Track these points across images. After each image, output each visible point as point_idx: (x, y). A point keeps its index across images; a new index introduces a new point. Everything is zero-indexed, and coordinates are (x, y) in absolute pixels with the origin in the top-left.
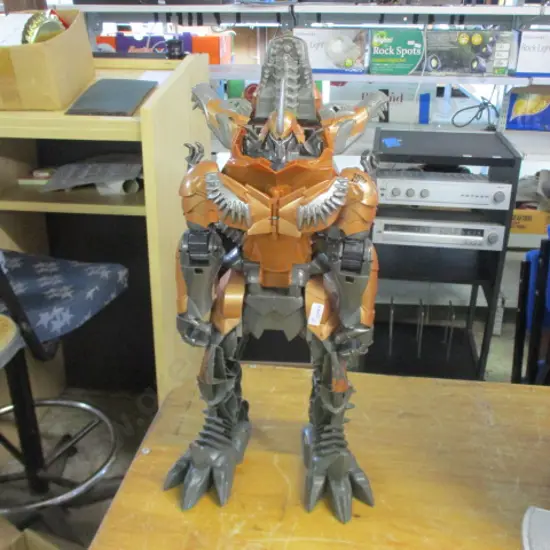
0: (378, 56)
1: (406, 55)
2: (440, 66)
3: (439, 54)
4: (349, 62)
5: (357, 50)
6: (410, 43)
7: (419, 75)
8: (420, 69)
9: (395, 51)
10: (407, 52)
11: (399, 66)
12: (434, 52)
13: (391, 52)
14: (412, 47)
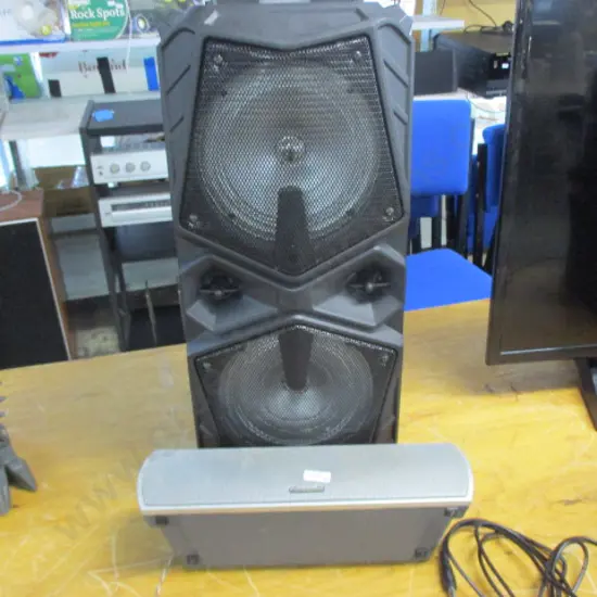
0: (78, 21)
1: (109, 18)
2: (149, 26)
3: (145, 14)
4: (45, 30)
5: (51, 15)
6: (110, 4)
7: (127, 38)
8: (127, 31)
9: (95, 14)
10: (109, 13)
11: (103, 31)
12: (138, 12)
13: (92, 15)
14: (113, 8)
